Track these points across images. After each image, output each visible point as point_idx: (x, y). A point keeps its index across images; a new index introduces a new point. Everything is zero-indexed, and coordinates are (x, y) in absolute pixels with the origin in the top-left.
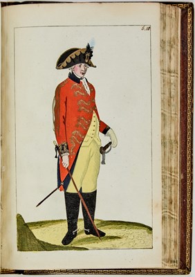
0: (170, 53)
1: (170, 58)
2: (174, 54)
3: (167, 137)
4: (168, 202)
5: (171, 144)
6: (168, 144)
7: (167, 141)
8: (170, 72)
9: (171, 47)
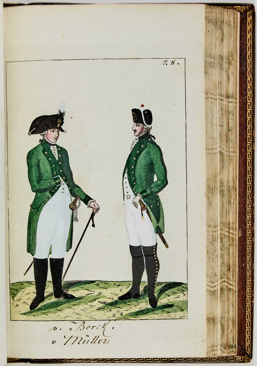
0: (227, 71)
1: (228, 78)
2: (232, 73)
3: (225, 183)
4: (226, 269)
5: (229, 191)
6: (226, 193)
7: (225, 188)
8: (228, 97)
9: (230, 63)
